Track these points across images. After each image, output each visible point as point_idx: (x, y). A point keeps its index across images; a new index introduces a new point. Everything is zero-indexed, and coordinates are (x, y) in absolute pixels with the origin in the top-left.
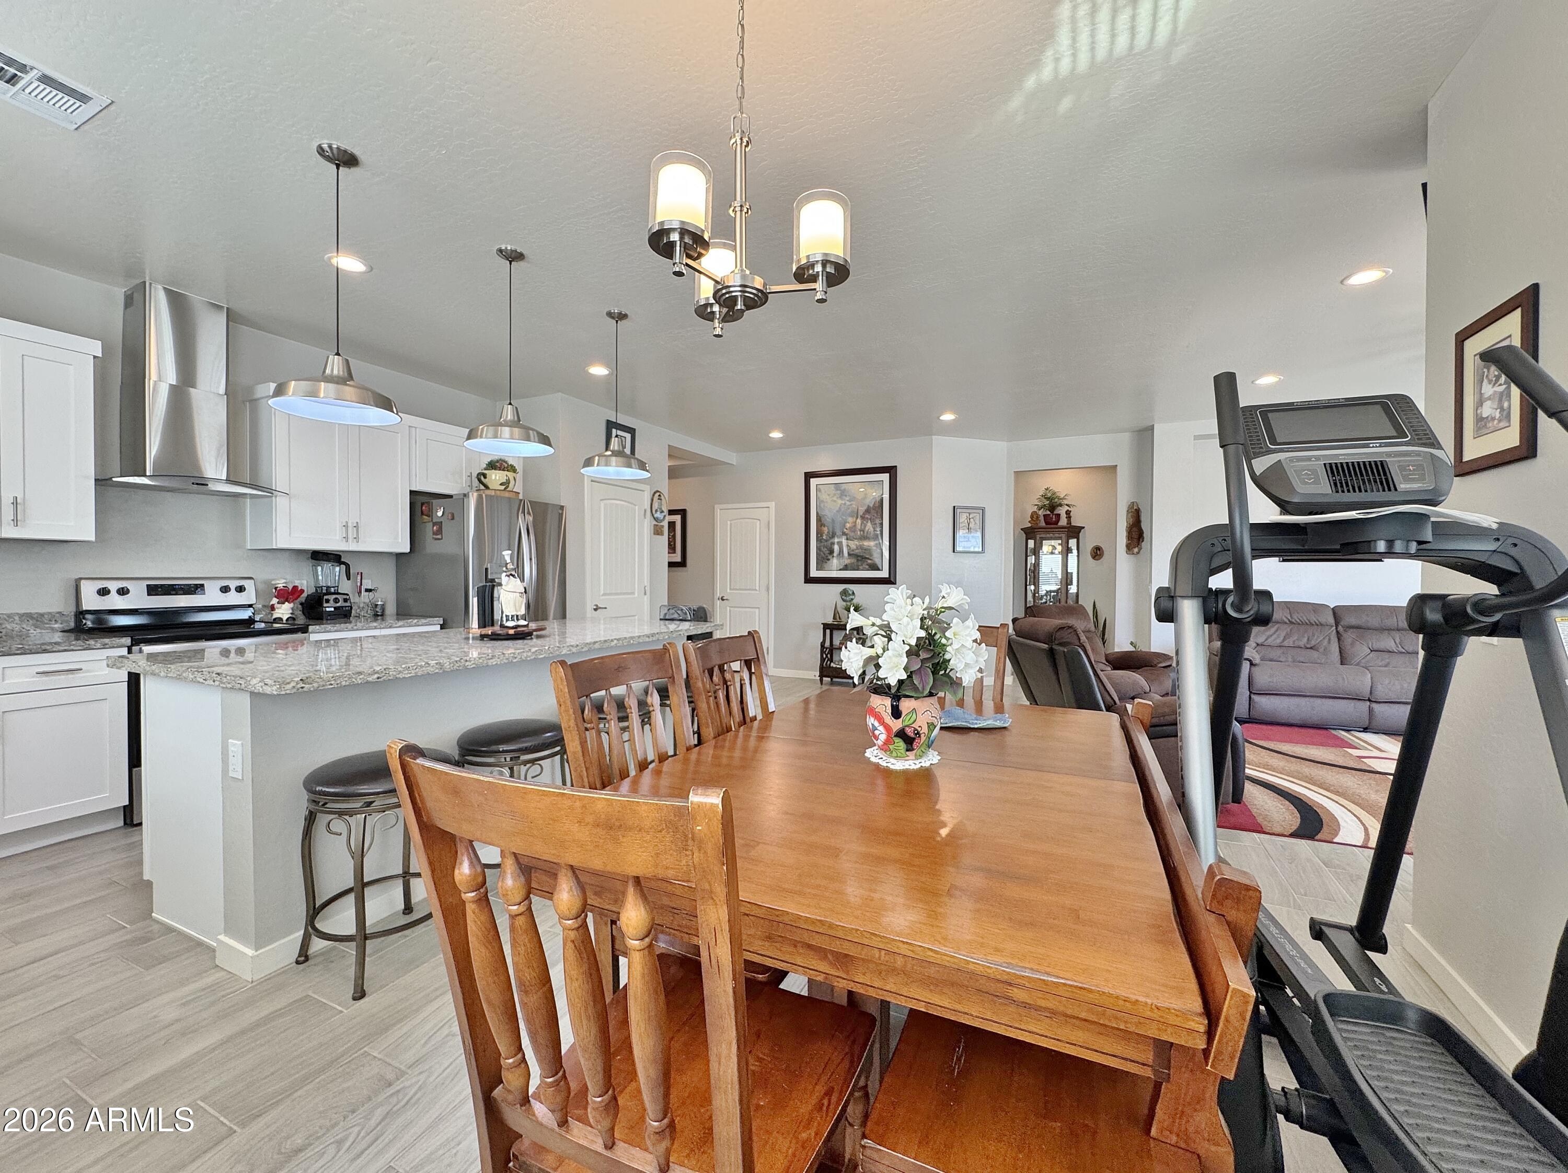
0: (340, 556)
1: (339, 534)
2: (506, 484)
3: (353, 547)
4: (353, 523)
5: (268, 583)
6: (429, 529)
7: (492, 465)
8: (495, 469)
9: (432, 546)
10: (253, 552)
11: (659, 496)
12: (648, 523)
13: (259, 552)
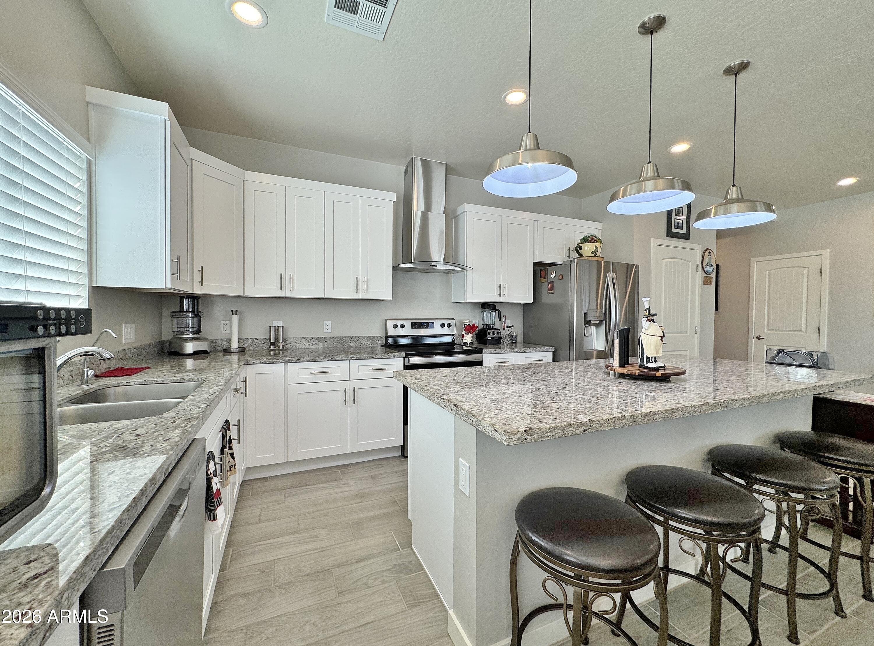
0: (495, 306)
1: (496, 292)
2: (595, 252)
3: (503, 300)
4: (503, 285)
5: (461, 322)
6: (545, 287)
7: (585, 240)
8: (588, 242)
9: (546, 298)
10: (455, 304)
11: (710, 252)
12: (699, 276)
13: (457, 304)
